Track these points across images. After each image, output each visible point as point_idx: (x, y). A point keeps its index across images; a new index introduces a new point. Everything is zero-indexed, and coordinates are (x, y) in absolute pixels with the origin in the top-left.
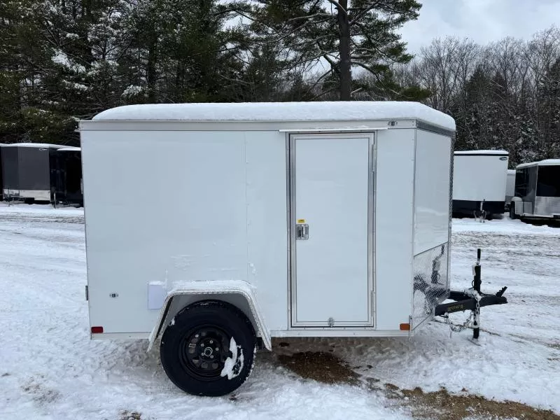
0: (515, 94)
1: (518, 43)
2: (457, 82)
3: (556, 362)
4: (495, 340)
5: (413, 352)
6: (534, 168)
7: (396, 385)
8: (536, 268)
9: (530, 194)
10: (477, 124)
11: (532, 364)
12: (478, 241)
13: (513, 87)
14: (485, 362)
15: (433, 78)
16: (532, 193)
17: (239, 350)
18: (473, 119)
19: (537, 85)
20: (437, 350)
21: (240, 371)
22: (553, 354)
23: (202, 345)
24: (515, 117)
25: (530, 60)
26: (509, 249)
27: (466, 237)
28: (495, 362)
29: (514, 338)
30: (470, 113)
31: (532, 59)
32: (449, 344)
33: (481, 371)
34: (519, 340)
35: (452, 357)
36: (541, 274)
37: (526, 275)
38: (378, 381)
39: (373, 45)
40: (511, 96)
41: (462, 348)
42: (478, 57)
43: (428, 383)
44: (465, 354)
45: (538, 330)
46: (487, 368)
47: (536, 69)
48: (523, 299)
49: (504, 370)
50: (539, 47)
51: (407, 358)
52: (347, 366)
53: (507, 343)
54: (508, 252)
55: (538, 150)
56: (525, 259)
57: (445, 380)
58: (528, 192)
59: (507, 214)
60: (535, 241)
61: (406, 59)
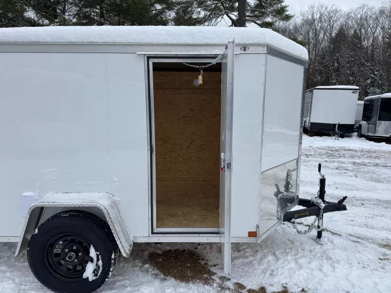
0: (367, 47)
1: (370, 9)
2: (326, 37)
3: (386, 262)
4: (337, 240)
5: (265, 251)
6: (378, 99)
7: (244, 284)
8: (375, 176)
9: (373, 120)
10: (338, 68)
11: (366, 264)
12: (332, 154)
13: (366, 42)
14: (325, 261)
15: (308, 34)
16: (375, 118)
17: (98, 256)
18: (336, 65)
19: (383, 40)
20: (285, 248)
21: (99, 274)
22: (384, 255)
23: (67, 250)
24: (366, 63)
25: (379, 21)
26: (355, 160)
27: (323, 151)
28: (334, 262)
29: (351, 238)
30: (334, 60)
31: (381, 21)
32: (296, 243)
33: (321, 270)
34: (356, 239)
35: (297, 256)
36: (378, 181)
37: (366, 182)
38: (229, 279)
39: (263, 7)
40: (364, 49)
41: (307, 247)
42: (341, 19)
43: (272, 283)
44: (309, 254)
45: (373, 231)
46: (327, 268)
47: (383, 28)
48: (362, 202)
49: (341, 269)
50: (386, 12)
51: (259, 256)
52: (206, 264)
53: (345, 242)
54: (354, 163)
55: (381, 88)
56: (366, 169)
57: (287, 280)
58: (372, 118)
59: (356, 134)
60: (375, 155)
61: (288, 18)
